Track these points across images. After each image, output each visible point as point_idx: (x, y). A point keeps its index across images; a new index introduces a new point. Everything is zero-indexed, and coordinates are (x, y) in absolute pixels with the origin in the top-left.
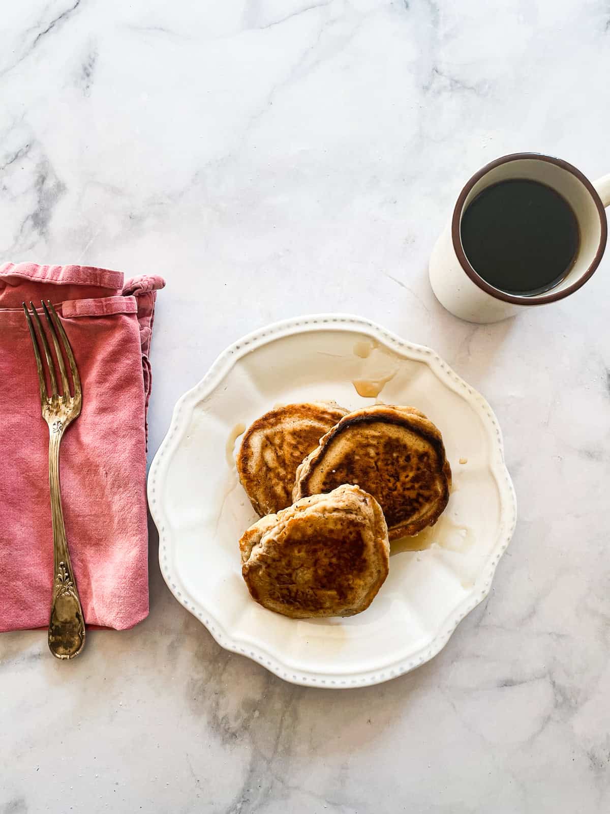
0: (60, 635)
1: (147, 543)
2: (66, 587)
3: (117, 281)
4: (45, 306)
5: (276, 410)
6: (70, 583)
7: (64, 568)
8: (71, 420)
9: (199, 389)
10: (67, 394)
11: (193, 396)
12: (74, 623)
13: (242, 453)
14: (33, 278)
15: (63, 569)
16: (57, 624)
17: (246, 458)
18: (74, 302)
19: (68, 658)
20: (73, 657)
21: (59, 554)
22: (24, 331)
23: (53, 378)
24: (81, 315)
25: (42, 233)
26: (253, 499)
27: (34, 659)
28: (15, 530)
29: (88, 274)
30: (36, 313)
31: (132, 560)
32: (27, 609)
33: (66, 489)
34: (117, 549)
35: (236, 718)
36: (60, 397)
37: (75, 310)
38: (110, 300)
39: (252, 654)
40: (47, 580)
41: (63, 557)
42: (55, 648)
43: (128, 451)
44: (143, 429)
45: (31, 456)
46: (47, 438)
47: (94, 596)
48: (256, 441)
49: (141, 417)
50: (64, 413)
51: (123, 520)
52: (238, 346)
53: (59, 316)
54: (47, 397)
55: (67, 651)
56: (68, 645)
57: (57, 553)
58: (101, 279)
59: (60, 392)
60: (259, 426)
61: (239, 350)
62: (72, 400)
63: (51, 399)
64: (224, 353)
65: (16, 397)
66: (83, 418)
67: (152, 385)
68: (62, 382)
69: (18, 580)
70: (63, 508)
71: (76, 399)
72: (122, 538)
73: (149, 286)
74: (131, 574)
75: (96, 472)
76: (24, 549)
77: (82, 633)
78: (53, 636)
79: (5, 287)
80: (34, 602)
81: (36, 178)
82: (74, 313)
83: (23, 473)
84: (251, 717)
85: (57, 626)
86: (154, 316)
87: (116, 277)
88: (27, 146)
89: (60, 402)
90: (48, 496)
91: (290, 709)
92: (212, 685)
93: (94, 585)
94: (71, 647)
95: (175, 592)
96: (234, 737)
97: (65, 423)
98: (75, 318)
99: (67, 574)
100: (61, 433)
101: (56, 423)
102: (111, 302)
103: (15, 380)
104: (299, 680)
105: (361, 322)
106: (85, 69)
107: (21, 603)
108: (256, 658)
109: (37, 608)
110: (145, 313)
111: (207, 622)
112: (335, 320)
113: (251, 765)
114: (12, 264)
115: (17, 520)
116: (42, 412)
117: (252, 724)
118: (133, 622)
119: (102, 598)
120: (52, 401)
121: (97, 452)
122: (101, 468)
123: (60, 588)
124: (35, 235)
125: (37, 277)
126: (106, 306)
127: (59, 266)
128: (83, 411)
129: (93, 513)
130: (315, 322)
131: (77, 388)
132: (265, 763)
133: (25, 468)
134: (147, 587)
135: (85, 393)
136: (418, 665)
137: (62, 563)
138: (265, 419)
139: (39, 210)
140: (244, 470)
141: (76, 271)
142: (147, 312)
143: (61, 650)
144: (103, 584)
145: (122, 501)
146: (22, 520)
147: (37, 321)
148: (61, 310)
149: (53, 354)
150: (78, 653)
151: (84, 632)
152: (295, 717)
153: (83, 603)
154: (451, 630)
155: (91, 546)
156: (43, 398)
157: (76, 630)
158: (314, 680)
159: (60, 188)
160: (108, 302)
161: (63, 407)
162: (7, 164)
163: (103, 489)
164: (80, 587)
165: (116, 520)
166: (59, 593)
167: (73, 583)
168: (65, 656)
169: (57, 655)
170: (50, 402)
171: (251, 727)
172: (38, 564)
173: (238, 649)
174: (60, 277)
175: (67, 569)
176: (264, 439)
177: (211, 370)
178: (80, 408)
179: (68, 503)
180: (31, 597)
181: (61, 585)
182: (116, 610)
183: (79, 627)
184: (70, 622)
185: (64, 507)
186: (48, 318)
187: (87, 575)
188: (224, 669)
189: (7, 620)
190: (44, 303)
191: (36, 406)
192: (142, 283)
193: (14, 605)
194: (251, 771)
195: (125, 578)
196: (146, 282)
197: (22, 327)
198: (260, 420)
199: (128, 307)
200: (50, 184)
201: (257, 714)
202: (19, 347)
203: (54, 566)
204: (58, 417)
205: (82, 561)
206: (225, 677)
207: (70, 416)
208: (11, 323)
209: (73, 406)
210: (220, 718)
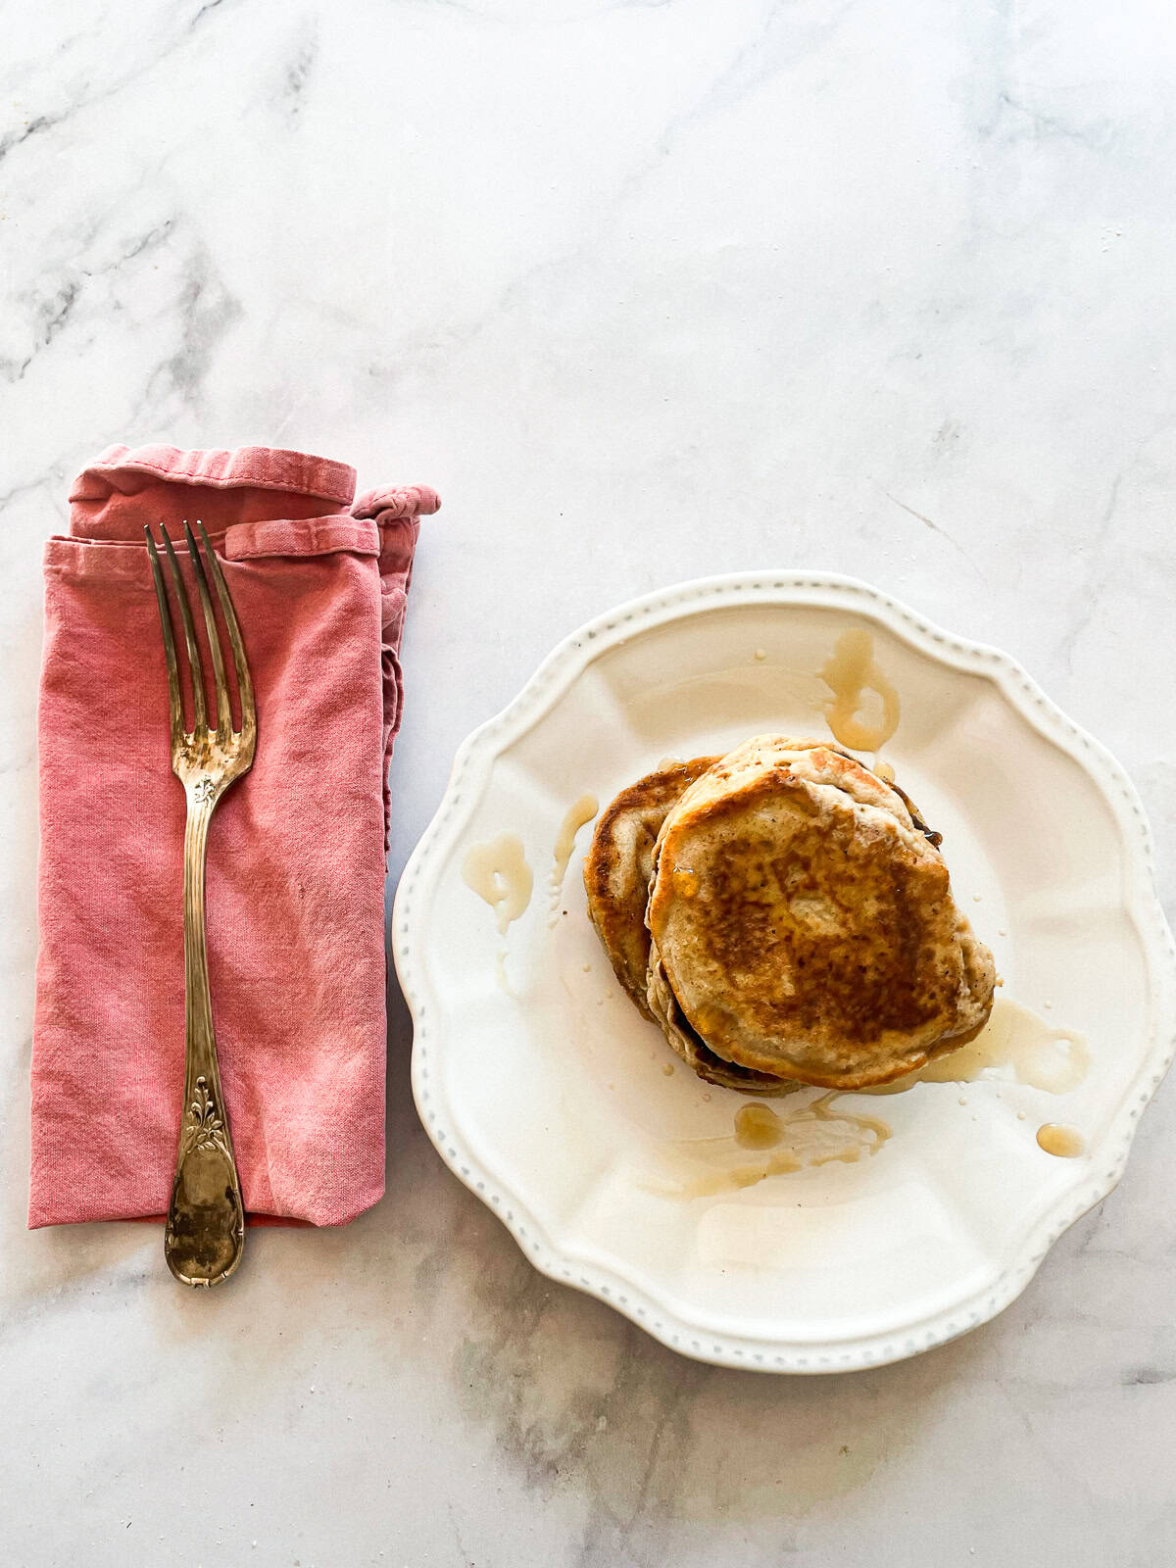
0: (190, 1234)
1: (385, 1041)
2: (209, 1130)
3: (343, 485)
4: (191, 537)
5: (666, 770)
6: (217, 1122)
7: (207, 1091)
8: (232, 778)
9: (508, 719)
10: (227, 726)
11: (494, 732)
12: (222, 1211)
13: (597, 854)
14: (169, 475)
15: (202, 1091)
16: (185, 1209)
17: (605, 865)
18: (251, 526)
19: (207, 1283)
20: (217, 1284)
21: (196, 1057)
22: (142, 590)
23: (199, 693)
24: (265, 554)
25: (188, 399)
26: (617, 954)
27: (131, 1285)
28: (106, 1005)
29: (285, 466)
30: (171, 549)
31: (353, 1075)
32: (123, 1176)
33: (218, 924)
34: (322, 1054)
35: (559, 1431)
36: (210, 732)
37: (253, 544)
38: (325, 523)
39: (605, 1290)
40: (169, 1115)
41: (204, 1067)
42: (179, 1262)
43: (348, 844)
44: (380, 798)
45: (147, 853)
46: (182, 816)
47: (268, 1152)
48: (626, 832)
49: (376, 772)
50: (219, 764)
51: (334, 991)
52: (593, 631)
53: (219, 557)
54: (184, 732)
55: (204, 1270)
56: (206, 1256)
57: (193, 1057)
58: (310, 480)
59: (212, 721)
60: (629, 802)
61: (593, 640)
62: (235, 738)
63: (192, 736)
64: (561, 647)
65: (122, 729)
66: (257, 774)
67: (403, 711)
68: (218, 700)
69: (107, 1111)
70: (210, 964)
71: (246, 736)
72: (330, 1030)
73: (409, 504)
74: (350, 1105)
75: (281, 889)
76: (122, 1047)
77: (237, 1232)
78: (175, 1235)
79: (110, 496)
80: (139, 1160)
81: (182, 289)
82: (250, 549)
83: (127, 888)
84: (590, 1430)
85: (184, 1216)
86: (413, 573)
87: (341, 475)
88: (168, 223)
89: (211, 741)
90: (180, 935)
91: (674, 1415)
92: (510, 1356)
93: (269, 1129)
94: (213, 1261)
95: (444, 1147)
96: (552, 1472)
97: (219, 784)
98: (252, 561)
99: (211, 1104)
100: (212, 804)
101: (202, 784)
102: (327, 528)
103: (118, 693)
104: (705, 1350)
105: (854, 590)
106: (292, 75)
107: (111, 1162)
108: (614, 1298)
109: (146, 1174)
110: (394, 562)
111: (510, 1217)
112: (798, 584)
113: (588, 1534)
114: (125, 448)
115: (113, 987)
116: (171, 761)
117: (591, 1443)
118: (351, 1210)
119: (285, 1156)
120: (195, 739)
121: (286, 844)
122: (293, 880)
123: (196, 1133)
124: (174, 402)
125: (177, 472)
126: (317, 535)
127: (225, 450)
128: (259, 761)
129: (273, 974)
130: (757, 586)
131: (248, 714)
132: (616, 1532)
133: (132, 876)
134: (383, 1136)
135: (262, 723)
136: (966, 1330)
137: (202, 1079)
138: (644, 787)
139: (186, 352)
140: (601, 890)
141: (262, 459)
142: (400, 562)
143: (192, 1265)
144: (289, 1125)
145: (333, 949)
146: (122, 986)
147: (173, 567)
148: (224, 545)
149: (202, 641)
150: (227, 1273)
151: (242, 1230)
152: (684, 1432)
153: (241, 1167)
154: (1038, 1257)
155: (264, 1047)
156: (176, 733)
157: (225, 1224)
158: (739, 1353)
159: (231, 308)
160: (321, 528)
161: (216, 752)
162: (125, 258)
163: (294, 923)
164: (237, 1131)
165: (321, 989)
166: (192, 1145)
167: (224, 1124)
168: (199, 1280)
169: (182, 1276)
170: (190, 742)
171: (588, 1452)
172: (149, 1081)
173: (575, 1277)
174: (226, 474)
175: (211, 1092)
176: (641, 828)
177: (533, 680)
178: (253, 754)
179: (221, 952)
180: (133, 1150)
181: (197, 1127)
182: (317, 1182)
183: (232, 1217)
184: (213, 1208)
185: (214, 960)
186: (194, 561)
187: (253, 1105)
188: (536, 1324)
189: (80, 1197)
190: (189, 528)
191: (161, 749)
192: (394, 496)
193: (96, 1165)
194: (588, 1548)
195: (337, 1113)
196: (403, 496)
197: (141, 582)
198: (633, 789)
199: (360, 541)
200: (210, 300)
201: (602, 1424)
202: (131, 624)
203: (184, 1087)
204: (205, 771)
205: (244, 1077)
206: (536, 1341)
207: (232, 769)
208: (118, 571)
209: (237, 750)
210: (524, 1429)
